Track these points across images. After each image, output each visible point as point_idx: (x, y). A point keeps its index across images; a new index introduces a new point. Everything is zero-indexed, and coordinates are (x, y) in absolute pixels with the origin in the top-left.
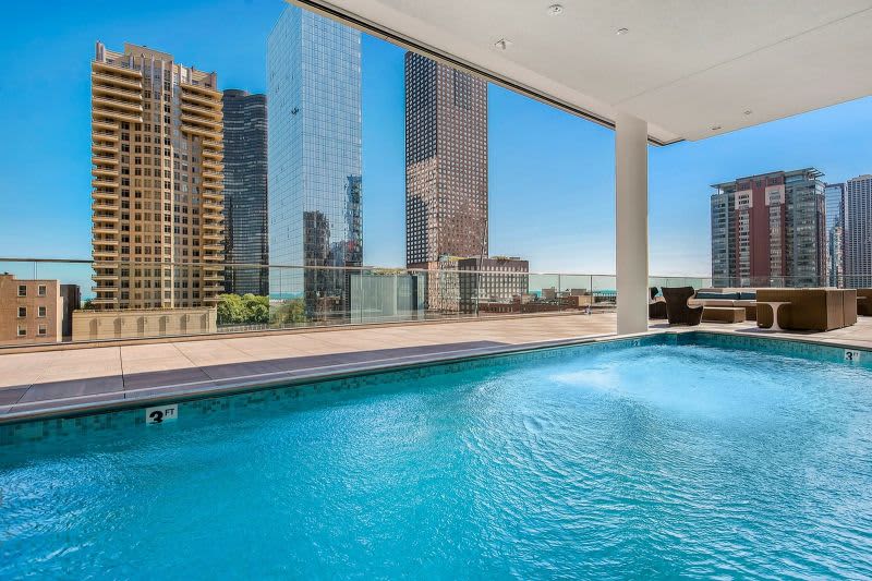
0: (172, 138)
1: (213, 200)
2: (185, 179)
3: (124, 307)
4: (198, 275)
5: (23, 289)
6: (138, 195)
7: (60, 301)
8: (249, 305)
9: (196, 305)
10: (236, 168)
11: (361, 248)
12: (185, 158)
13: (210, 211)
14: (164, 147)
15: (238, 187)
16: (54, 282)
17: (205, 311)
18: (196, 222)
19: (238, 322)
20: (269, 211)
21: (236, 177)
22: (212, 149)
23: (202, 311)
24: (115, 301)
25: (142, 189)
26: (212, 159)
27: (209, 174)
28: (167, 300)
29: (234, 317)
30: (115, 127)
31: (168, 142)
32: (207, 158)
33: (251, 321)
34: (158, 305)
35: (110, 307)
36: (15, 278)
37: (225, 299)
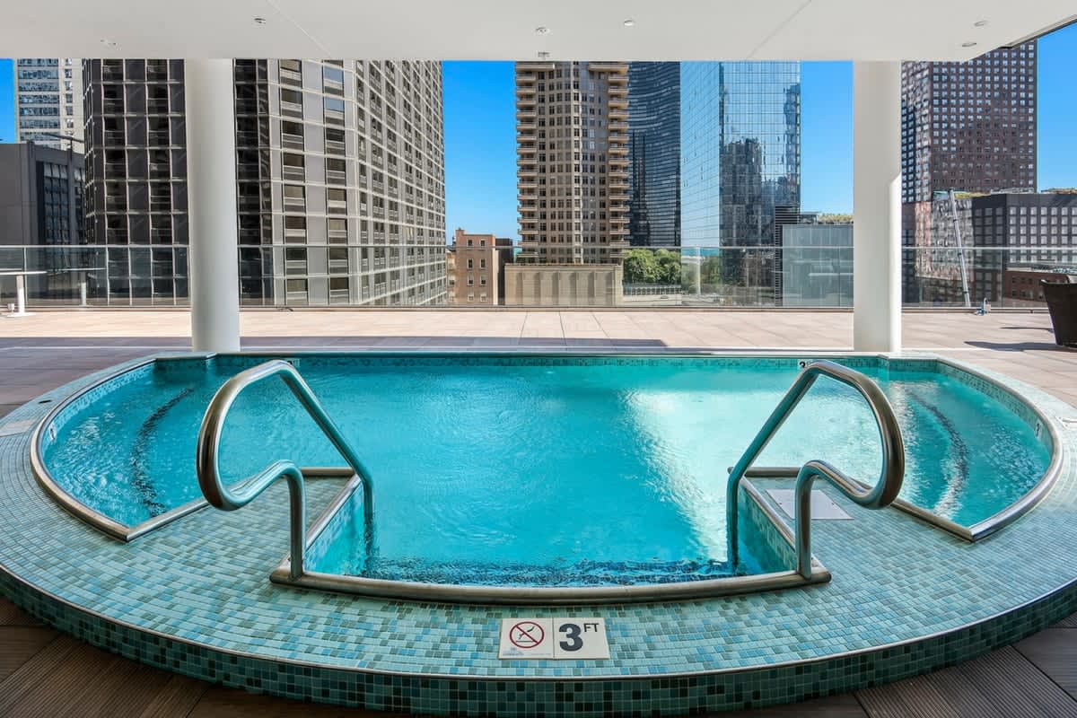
0: (580, 79)
1: (619, 144)
2: (592, 123)
3: (543, 261)
4: (604, 229)
5: (470, 242)
6: (552, 146)
7: (496, 254)
8: (663, 262)
9: (603, 261)
10: (649, 99)
11: (798, 187)
12: (592, 99)
13: (616, 156)
14: (573, 91)
15: (652, 122)
16: (490, 236)
17: (611, 269)
18: (602, 170)
19: (649, 281)
20: (681, 148)
21: (650, 111)
22: (617, 84)
23: (608, 268)
24: (536, 255)
25: (555, 140)
26: (618, 96)
27: (613, 115)
28: (578, 256)
29: (646, 275)
30: (532, 79)
31: (576, 86)
32: (612, 96)
33: (664, 280)
34: (570, 260)
35: (532, 261)
36: (465, 233)
37: (636, 255)
